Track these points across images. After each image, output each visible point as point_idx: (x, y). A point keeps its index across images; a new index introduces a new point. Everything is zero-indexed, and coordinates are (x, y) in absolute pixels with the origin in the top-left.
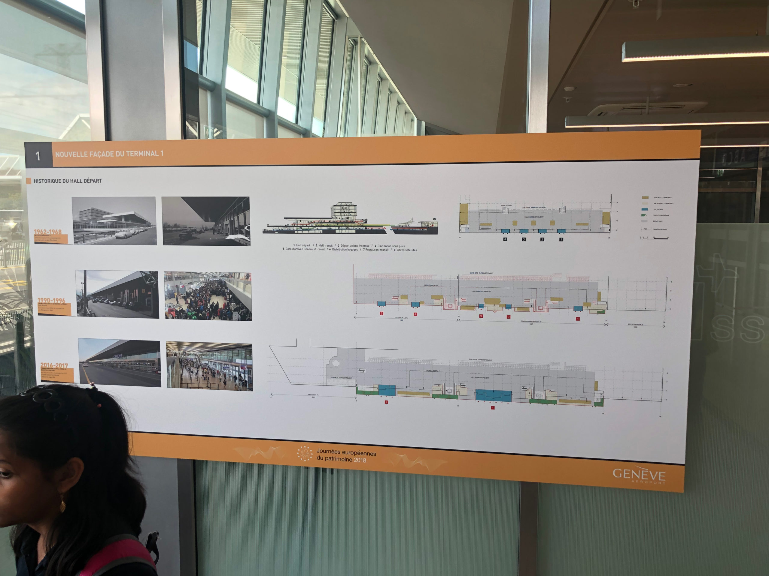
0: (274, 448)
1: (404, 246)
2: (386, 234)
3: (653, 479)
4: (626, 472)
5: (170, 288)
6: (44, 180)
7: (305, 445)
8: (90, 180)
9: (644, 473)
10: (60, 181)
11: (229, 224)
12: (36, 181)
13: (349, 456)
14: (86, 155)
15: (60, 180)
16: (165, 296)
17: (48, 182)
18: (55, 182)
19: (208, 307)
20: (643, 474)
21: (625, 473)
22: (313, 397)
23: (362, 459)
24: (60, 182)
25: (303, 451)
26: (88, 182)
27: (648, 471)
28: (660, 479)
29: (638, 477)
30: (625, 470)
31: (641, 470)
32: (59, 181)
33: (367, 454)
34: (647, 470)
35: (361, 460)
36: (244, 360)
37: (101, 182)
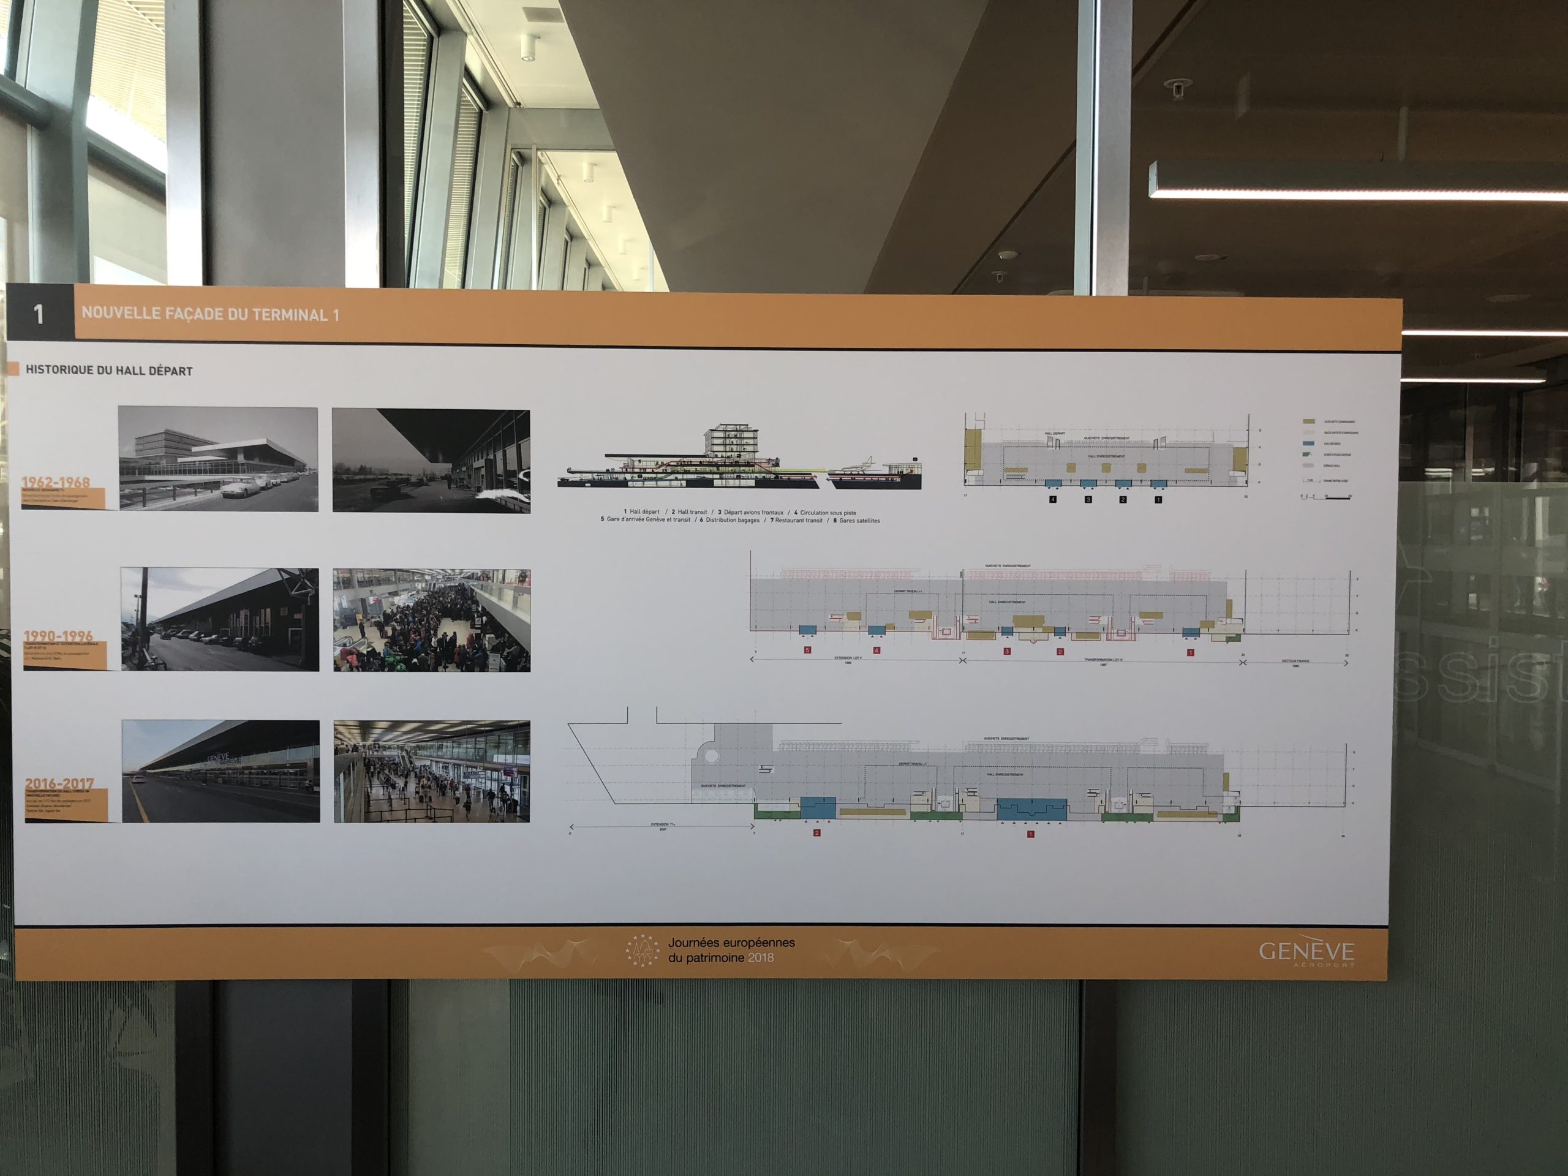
0: (574, 944)
1: (855, 513)
2: (818, 487)
3: (1333, 958)
4: (1284, 947)
5: (345, 605)
6: (51, 368)
7: (643, 932)
8: (163, 369)
9: (1317, 947)
10: (91, 370)
11: (483, 467)
12: (32, 369)
13: (738, 951)
14: (156, 315)
15: (90, 368)
16: (334, 623)
17: (61, 373)
18: (79, 372)
19: (433, 644)
20: (1314, 951)
21: (1281, 950)
22: (661, 829)
23: (765, 955)
24: (90, 372)
25: (639, 945)
26: (159, 374)
27: (1322, 944)
28: (1344, 958)
29: (1306, 956)
30: (1281, 944)
31: (1311, 942)
32: (89, 370)
33: (776, 943)
34: (1321, 942)
35: (763, 957)
36: (512, 756)
37: (190, 374)
